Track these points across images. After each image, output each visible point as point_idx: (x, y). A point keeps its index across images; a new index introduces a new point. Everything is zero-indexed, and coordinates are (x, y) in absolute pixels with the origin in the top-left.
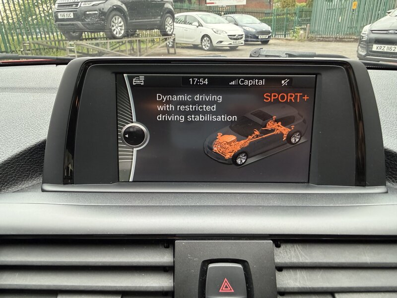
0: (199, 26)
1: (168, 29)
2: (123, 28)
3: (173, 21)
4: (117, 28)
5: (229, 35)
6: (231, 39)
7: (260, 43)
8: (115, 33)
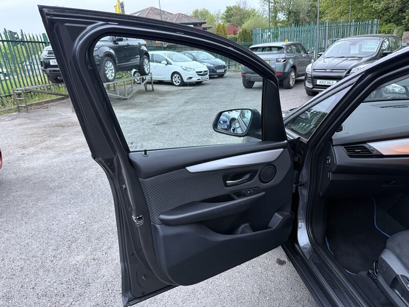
0: (168, 64)
1: (146, 69)
2: (114, 71)
3: (149, 61)
4: (109, 71)
5: (197, 72)
6: (198, 74)
8: (108, 76)
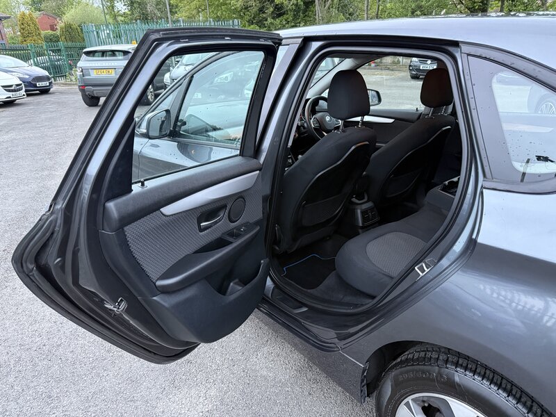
7: (38, 92)
